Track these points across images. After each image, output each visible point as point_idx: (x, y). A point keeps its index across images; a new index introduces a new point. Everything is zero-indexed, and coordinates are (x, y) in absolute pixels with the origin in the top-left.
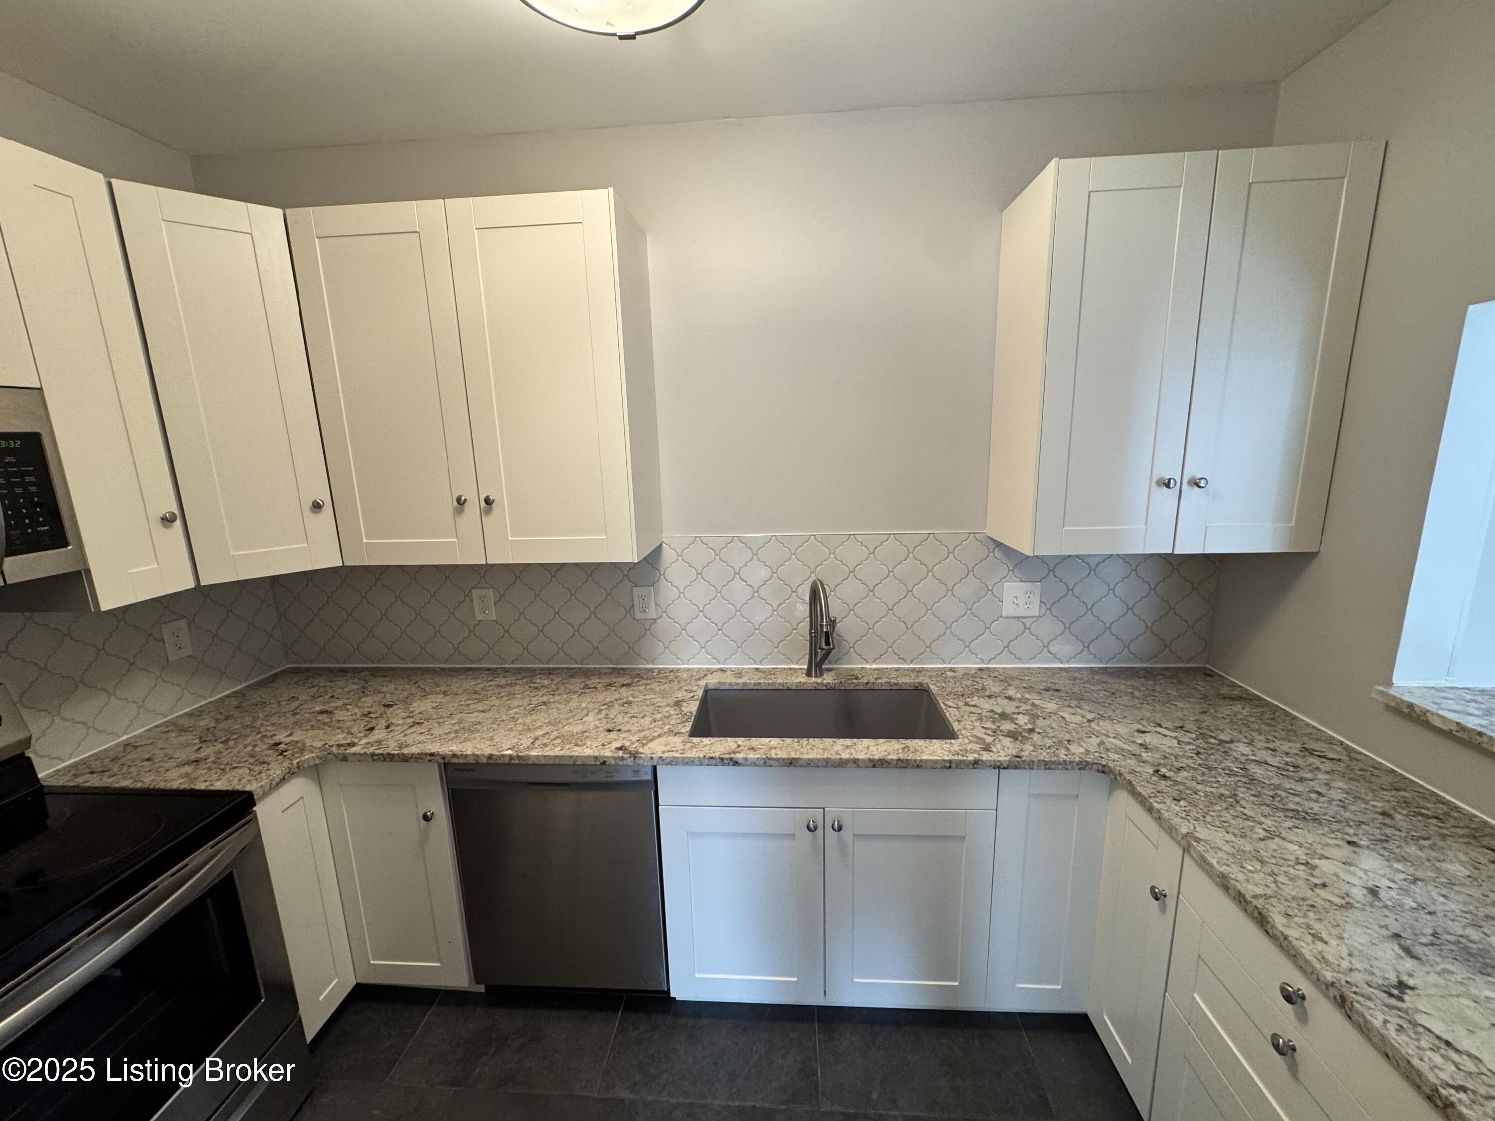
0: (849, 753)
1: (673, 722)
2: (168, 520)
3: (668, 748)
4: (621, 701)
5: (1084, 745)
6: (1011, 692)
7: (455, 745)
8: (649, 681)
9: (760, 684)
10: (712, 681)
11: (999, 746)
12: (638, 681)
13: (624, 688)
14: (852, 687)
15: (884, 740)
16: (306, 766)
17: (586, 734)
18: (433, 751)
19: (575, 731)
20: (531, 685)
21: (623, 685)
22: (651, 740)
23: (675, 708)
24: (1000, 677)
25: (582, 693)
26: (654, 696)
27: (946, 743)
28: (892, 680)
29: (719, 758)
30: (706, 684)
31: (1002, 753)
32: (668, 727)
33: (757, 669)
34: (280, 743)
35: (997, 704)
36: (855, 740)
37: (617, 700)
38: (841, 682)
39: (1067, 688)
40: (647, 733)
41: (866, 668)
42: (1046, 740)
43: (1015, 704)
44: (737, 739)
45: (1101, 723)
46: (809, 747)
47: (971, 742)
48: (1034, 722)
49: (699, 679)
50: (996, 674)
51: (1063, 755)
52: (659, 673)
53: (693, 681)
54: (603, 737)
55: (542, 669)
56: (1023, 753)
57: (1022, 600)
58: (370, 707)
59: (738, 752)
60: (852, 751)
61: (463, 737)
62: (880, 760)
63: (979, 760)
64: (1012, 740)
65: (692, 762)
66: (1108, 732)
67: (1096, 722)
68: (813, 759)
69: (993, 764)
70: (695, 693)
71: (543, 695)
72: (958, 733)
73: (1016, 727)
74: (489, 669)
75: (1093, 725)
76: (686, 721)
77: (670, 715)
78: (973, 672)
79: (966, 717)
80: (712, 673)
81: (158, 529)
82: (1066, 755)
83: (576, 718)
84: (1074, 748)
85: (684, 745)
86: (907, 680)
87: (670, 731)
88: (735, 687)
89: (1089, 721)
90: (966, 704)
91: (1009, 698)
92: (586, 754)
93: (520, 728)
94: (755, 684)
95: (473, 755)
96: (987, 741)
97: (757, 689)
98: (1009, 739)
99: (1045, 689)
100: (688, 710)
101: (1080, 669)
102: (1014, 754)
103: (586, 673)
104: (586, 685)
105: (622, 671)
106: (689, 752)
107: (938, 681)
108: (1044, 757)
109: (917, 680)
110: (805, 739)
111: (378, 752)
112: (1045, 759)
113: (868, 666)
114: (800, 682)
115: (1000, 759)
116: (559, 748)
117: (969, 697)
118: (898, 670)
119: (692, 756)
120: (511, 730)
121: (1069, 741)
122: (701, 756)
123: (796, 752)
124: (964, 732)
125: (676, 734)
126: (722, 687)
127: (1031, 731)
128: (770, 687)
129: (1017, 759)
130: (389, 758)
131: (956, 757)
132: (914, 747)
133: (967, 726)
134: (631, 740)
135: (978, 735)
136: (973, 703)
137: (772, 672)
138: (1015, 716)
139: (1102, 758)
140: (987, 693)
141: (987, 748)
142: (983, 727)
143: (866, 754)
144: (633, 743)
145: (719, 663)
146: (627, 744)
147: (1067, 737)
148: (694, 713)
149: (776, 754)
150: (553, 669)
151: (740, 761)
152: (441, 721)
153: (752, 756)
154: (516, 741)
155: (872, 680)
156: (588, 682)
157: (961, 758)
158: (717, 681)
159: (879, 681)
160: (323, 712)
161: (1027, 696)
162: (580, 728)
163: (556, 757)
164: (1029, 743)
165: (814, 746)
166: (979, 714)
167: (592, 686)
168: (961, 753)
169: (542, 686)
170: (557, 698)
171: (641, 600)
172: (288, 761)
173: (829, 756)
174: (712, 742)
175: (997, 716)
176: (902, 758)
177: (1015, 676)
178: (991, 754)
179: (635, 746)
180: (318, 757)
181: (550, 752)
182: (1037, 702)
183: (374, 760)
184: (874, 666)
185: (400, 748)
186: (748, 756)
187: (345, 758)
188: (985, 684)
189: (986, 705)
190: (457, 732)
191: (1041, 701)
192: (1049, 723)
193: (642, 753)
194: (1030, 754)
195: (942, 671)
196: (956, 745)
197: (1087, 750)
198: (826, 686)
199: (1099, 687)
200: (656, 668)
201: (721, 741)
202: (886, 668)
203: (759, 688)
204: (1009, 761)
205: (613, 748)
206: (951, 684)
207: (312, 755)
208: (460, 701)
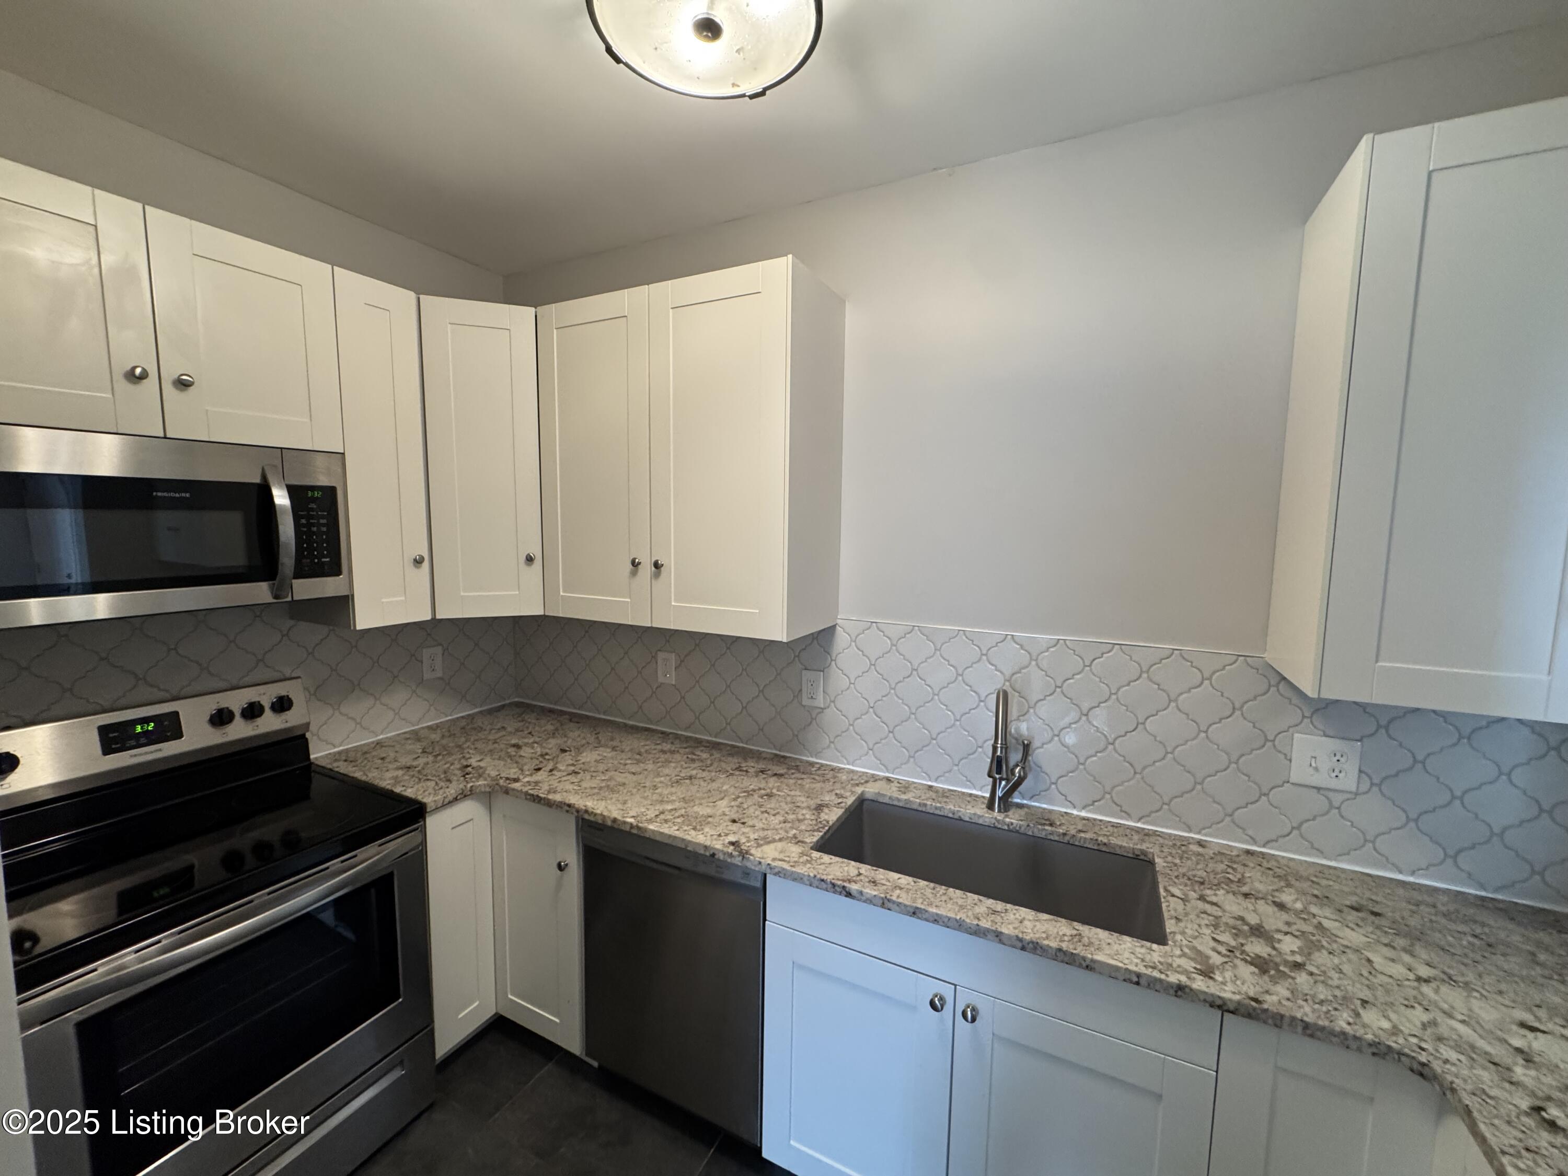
0: (992, 921)
1: (803, 827)
2: (418, 562)
3: (781, 856)
4: (763, 792)
5: (1393, 1016)
6: (1287, 897)
7: (591, 801)
8: (803, 776)
9: (925, 805)
10: (871, 790)
11: (1228, 975)
12: (793, 774)
13: (775, 778)
14: (1043, 835)
15: (1051, 917)
16: (478, 791)
17: (710, 819)
18: (571, 802)
19: (701, 813)
20: (690, 756)
21: (776, 774)
22: (769, 843)
23: (814, 812)
24: (1277, 870)
25: (732, 774)
26: (799, 794)
27: (1142, 946)
28: (1100, 839)
29: (831, 882)
30: (863, 793)
31: (1230, 987)
32: (794, 831)
33: (931, 787)
34: (470, 766)
35: (1255, 911)
36: (1009, 906)
37: (760, 789)
38: (1028, 826)
39: (1397, 916)
40: (769, 832)
41: (1072, 814)
42: (1320, 988)
43: (1285, 916)
44: (862, 865)
45: (1444, 989)
46: (944, 898)
47: (1184, 955)
48: (1310, 954)
49: (857, 785)
50: (1272, 864)
51: (1342, 1021)
52: (819, 769)
53: (850, 786)
54: (725, 826)
55: (708, 741)
56: (1267, 998)
57: (1325, 763)
58: (549, 749)
59: (855, 882)
60: (998, 919)
61: (603, 795)
62: (1032, 942)
63: (1186, 986)
64: (1256, 970)
65: (802, 879)
66: (1453, 1008)
67: (1434, 985)
68: (942, 915)
69: (1210, 999)
70: (844, 800)
71: (694, 769)
72: (1169, 937)
73: (1274, 953)
74: (663, 733)
75: (1426, 989)
76: (818, 830)
77: (804, 819)
78: (1234, 853)
79: (1192, 916)
80: (876, 781)
81: (410, 569)
82: (1349, 1024)
83: (711, 800)
84: (1370, 1016)
85: (800, 857)
86: (1123, 842)
87: (795, 837)
88: (896, 803)
89: (1419, 979)
90: (1202, 898)
91: (1281, 906)
92: (698, 841)
93: (655, 797)
94: (920, 804)
95: (601, 815)
96: (1211, 961)
97: (922, 811)
98: (1253, 969)
99: (1352, 908)
100: (826, 817)
101: (1436, 890)
102: (1251, 994)
103: (746, 754)
104: (740, 767)
105: (782, 759)
106: (801, 867)
107: (1170, 854)
108: (1307, 1015)
109: (1139, 847)
110: (944, 887)
111: (530, 792)
112: (1305, 1019)
113: (1075, 812)
114: (975, 814)
115: (1223, 995)
116: (676, 828)
117: (1211, 888)
118: (1114, 826)
119: (802, 872)
120: (646, 798)
121: (1364, 1002)
122: (812, 875)
123: (924, 900)
124: (1179, 937)
125: (799, 842)
126: (881, 800)
127: (1298, 966)
128: (938, 812)
129: (1253, 1004)
130: (536, 799)
131: (1149, 971)
132: (1089, 938)
133: (1187, 931)
134: (749, 837)
135: (1200, 948)
136: (1214, 899)
137: (946, 795)
138: (1278, 936)
139: (1423, 1049)
140: (1245, 889)
141: (1207, 973)
142: (1214, 939)
143: (1015, 928)
144: (748, 841)
145: (888, 771)
146: (743, 840)
147: (1366, 994)
148: (831, 823)
149: (898, 897)
150: (719, 744)
151: (854, 893)
152: (594, 774)
153: (870, 891)
154: (643, 810)
155: (1073, 832)
156: (743, 765)
157: (1156, 974)
158: (877, 791)
159: (1082, 835)
160: (514, 746)
161: (1314, 909)
162: (709, 811)
163: (670, 836)
164: (1287, 985)
165: (950, 899)
166: (1216, 917)
167: (745, 769)
168: (1160, 967)
169: (698, 760)
170: (705, 774)
171: (810, 684)
172: (465, 784)
173: (964, 917)
174: (832, 861)
175: (1246, 928)
176: (1065, 949)
177: (1305, 874)
178: (1211, 982)
179: (749, 844)
180: (488, 785)
181: (666, 829)
182: (1326, 923)
183: (526, 799)
184: (1083, 814)
185: (549, 792)
186: (863, 890)
187: (507, 791)
188: (1247, 875)
189: (1233, 906)
190: (601, 788)
191: (1337, 924)
192: (1336, 961)
193: (751, 855)
194: (1280, 1002)
195: (1184, 843)
196: (1156, 953)
197: (1395, 1027)
198: (1008, 825)
199: (1462, 928)
200: (817, 763)
201: (843, 862)
202: (1101, 821)
203: (924, 810)
204: (1239, 1003)
205: (727, 841)
206: (1189, 862)
207: (486, 782)
208: (621, 759)
